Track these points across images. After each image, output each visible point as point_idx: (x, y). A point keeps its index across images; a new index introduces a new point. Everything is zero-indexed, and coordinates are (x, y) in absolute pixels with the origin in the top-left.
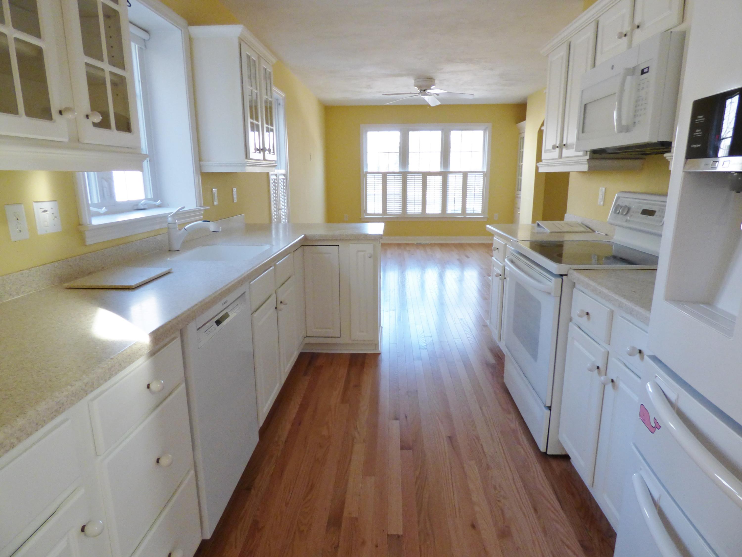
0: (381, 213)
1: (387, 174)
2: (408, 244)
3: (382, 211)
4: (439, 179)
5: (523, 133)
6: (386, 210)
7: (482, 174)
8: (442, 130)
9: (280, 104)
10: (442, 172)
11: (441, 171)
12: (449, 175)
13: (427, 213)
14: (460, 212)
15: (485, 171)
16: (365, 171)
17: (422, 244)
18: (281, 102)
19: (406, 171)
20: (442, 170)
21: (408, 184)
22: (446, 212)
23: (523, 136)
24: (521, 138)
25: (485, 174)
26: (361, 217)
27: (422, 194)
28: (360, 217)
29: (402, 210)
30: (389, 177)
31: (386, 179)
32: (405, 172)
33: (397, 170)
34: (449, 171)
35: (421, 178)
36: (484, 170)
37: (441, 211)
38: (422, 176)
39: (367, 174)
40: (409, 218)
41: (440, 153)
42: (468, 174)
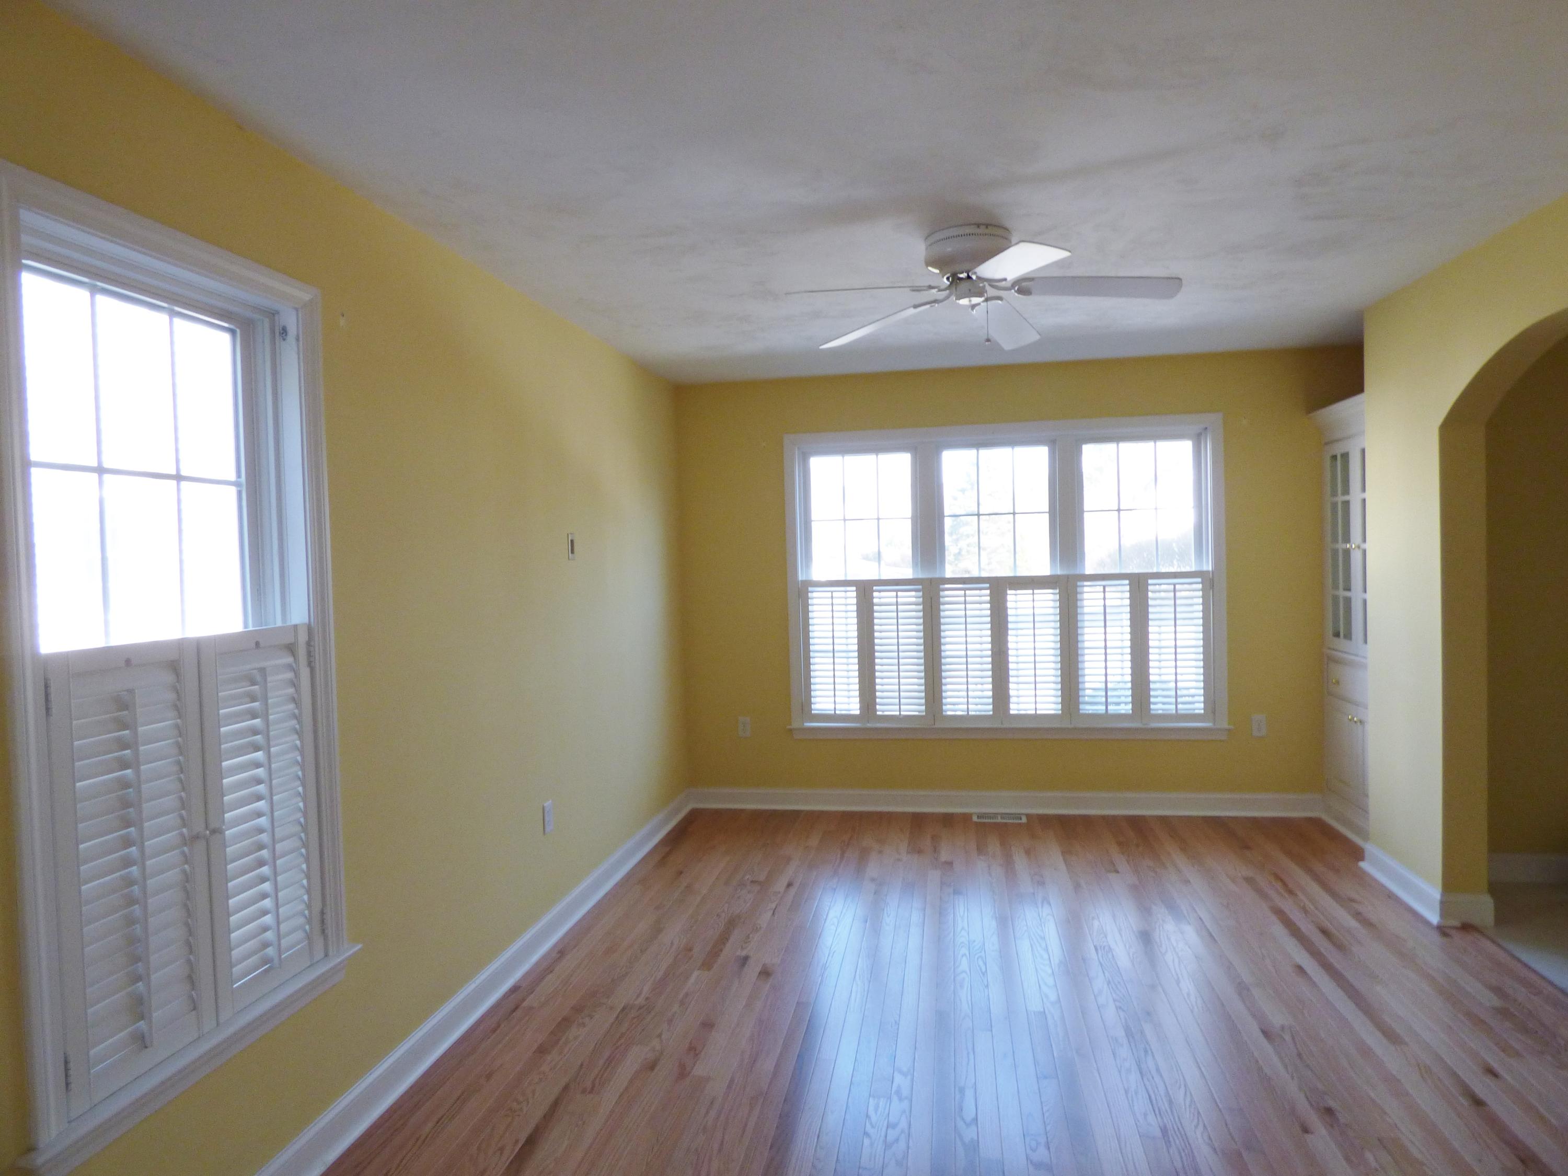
0: (858, 712)
1: (875, 588)
2: (948, 820)
3: (858, 706)
4: (1047, 600)
5: (1349, 437)
6: (875, 704)
7: (1199, 580)
8: (1052, 443)
9: (284, 331)
10: (1058, 576)
11: (1053, 573)
12: (1084, 586)
13: (1012, 712)
14: (1126, 709)
15: (1208, 572)
16: (801, 577)
17: (999, 820)
18: (291, 321)
19: (937, 575)
20: (1059, 572)
21: (944, 618)
22: (1079, 710)
23: (1343, 451)
24: (1334, 457)
25: (1209, 582)
26: (791, 725)
27: (992, 650)
28: (788, 727)
29: (926, 704)
30: (881, 597)
31: (872, 604)
32: (931, 581)
33: (907, 573)
34: (1081, 572)
35: (988, 598)
36: (1205, 568)
37: (1060, 706)
38: (988, 592)
39: (810, 589)
40: (948, 729)
41: (1047, 515)
42: (1150, 581)
